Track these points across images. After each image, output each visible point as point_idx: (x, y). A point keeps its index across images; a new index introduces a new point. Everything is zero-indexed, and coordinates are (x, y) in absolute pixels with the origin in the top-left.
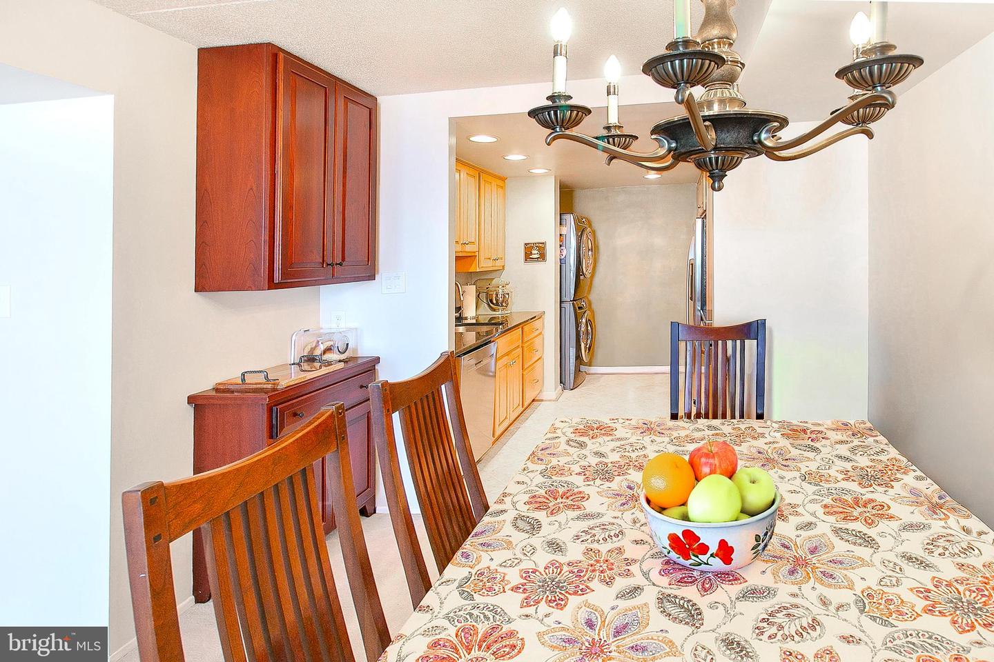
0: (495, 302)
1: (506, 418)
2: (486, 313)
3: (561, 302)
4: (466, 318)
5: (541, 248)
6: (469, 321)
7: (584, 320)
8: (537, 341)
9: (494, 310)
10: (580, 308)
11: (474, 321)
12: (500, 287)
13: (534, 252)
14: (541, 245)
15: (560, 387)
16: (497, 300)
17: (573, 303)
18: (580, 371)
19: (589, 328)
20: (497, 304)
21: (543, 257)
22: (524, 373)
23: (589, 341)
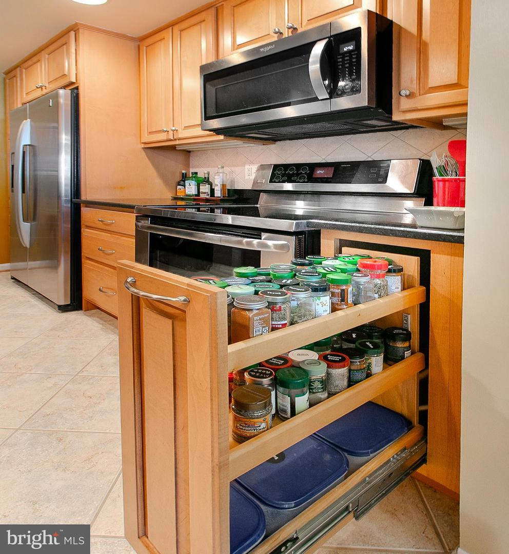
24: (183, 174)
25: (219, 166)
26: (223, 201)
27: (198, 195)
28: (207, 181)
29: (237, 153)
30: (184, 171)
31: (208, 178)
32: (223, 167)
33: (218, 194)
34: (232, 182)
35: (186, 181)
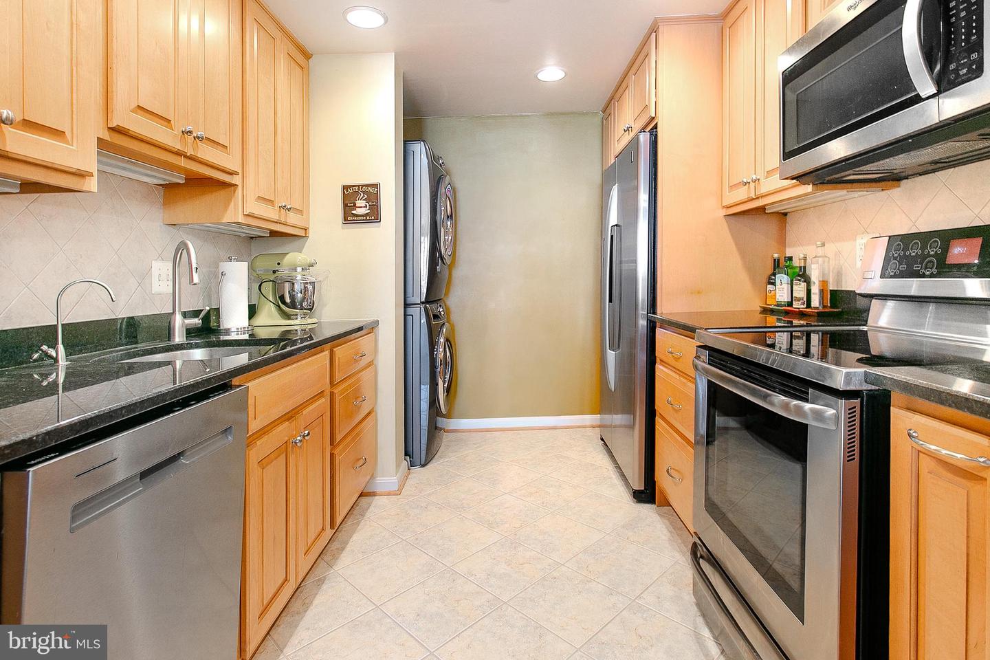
0: (288, 300)
1: (286, 580)
2: (270, 322)
3: (406, 305)
4: (227, 331)
5: (372, 193)
6: (233, 337)
7: (442, 340)
8: (366, 376)
9: (287, 316)
10: (436, 317)
11: (246, 337)
12: (299, 269)
13: (360, 203)
14: (370, 189)
15: (405, 464)
16: (292, 297)
17: (426, 309)
18: (436, 428)
19: (448, 354)
20: (293, 305)
21: (374, 215)
22: (335, 452)
23: (447, 377)
24: (775, 260)
25: (819, 243)
26: (822, 316)
27: (790, 304)
28: (803, 275)
29: (846, 211)
30: (776, 256)
31: (805, 267)
32: (823, 245)
33: (815, 302)
34: (839, 276)
35: (777, 276)
